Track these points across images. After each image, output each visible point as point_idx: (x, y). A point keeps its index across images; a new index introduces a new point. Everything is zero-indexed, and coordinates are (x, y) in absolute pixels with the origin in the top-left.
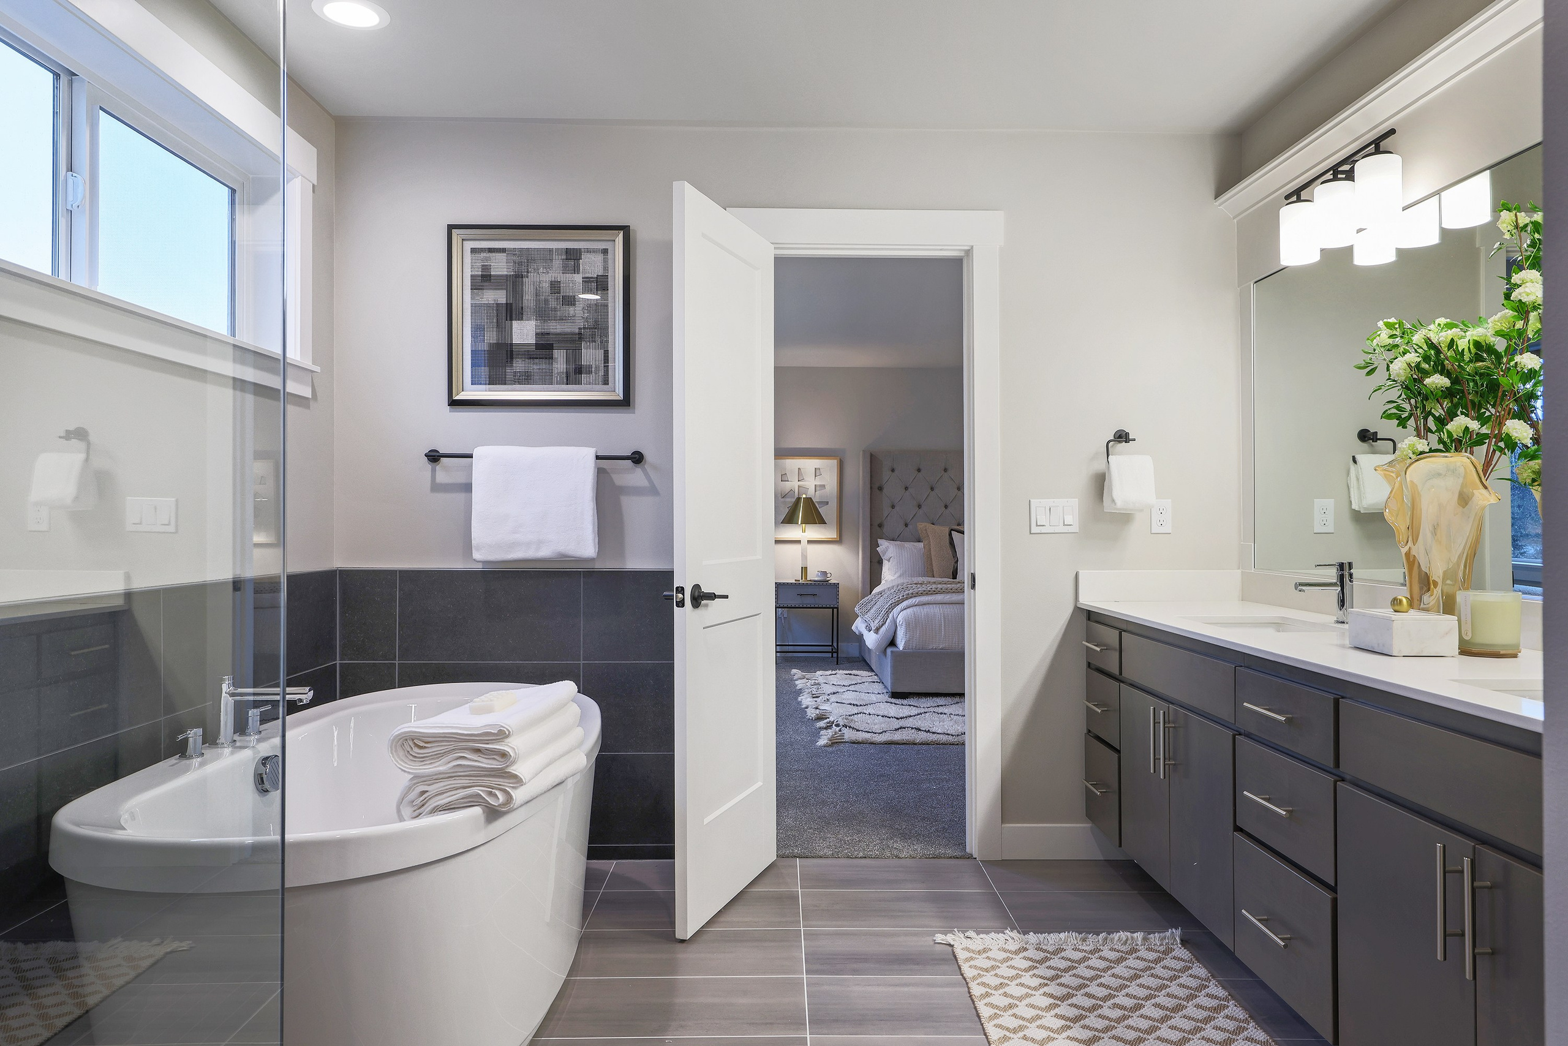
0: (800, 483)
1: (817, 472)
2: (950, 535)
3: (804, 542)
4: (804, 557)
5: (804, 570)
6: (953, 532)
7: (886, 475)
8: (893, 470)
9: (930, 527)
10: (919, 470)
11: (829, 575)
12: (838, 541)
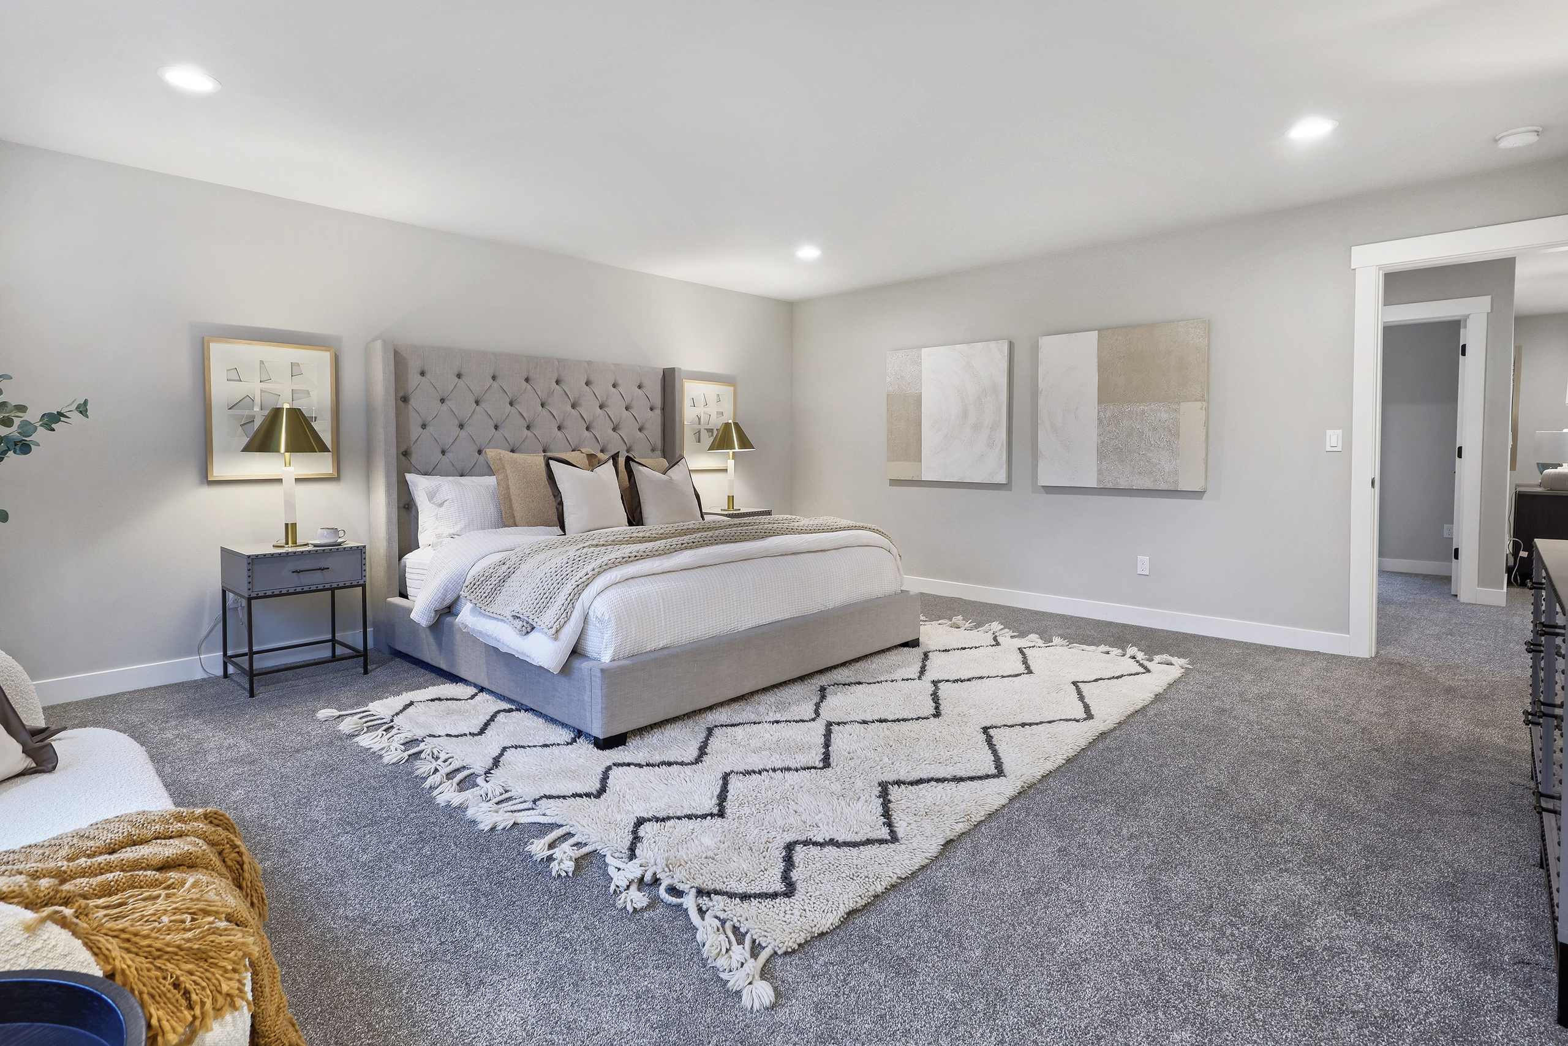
0: (264, 386)
1: (295, 370)
2: (548, 465)
3: (288, 481)
4: (290, 505)
5: (291, 529)
6: (551, 462)
7: (414, 379)
8: (423, 374)
9: (508, 455)
10: (459, 376)
11: (341, 534)
12: (336, 478)
